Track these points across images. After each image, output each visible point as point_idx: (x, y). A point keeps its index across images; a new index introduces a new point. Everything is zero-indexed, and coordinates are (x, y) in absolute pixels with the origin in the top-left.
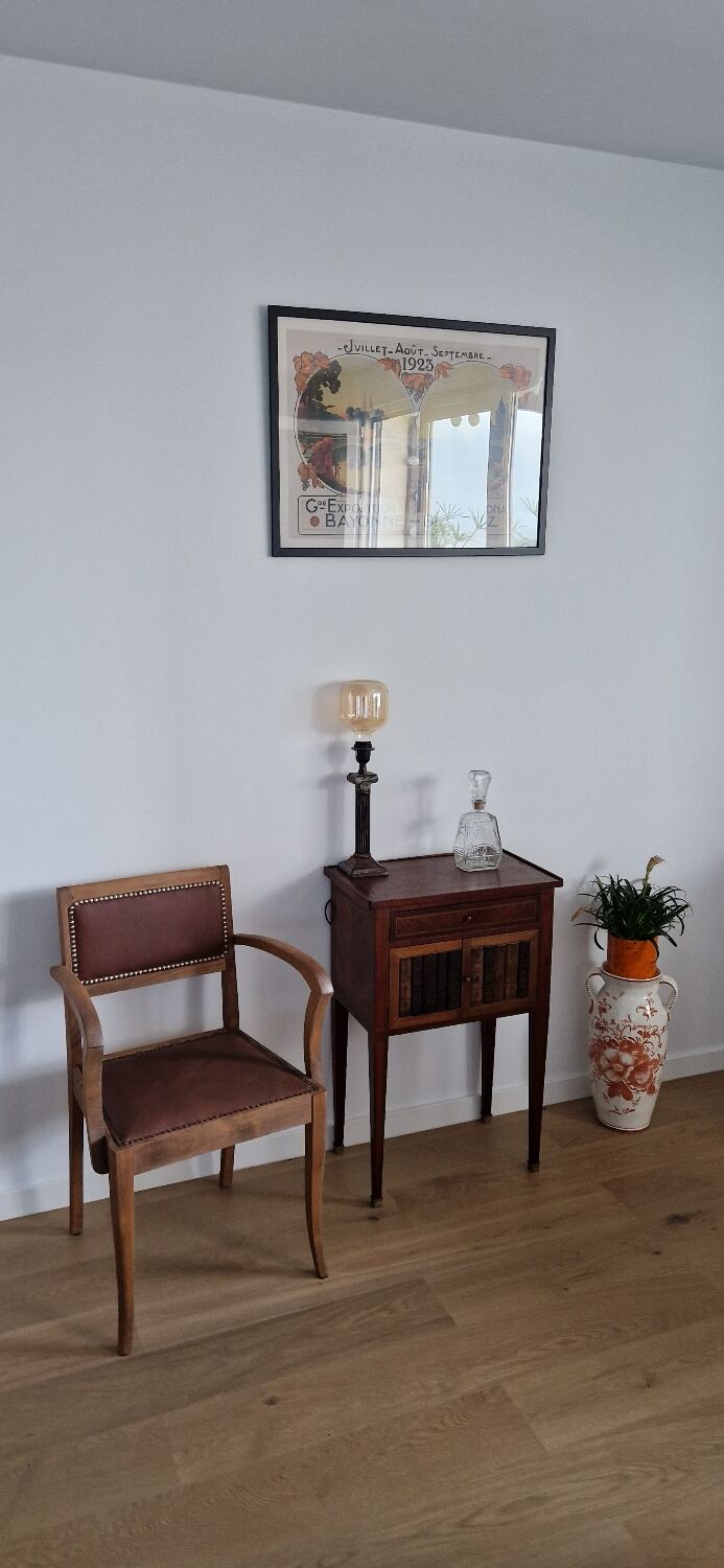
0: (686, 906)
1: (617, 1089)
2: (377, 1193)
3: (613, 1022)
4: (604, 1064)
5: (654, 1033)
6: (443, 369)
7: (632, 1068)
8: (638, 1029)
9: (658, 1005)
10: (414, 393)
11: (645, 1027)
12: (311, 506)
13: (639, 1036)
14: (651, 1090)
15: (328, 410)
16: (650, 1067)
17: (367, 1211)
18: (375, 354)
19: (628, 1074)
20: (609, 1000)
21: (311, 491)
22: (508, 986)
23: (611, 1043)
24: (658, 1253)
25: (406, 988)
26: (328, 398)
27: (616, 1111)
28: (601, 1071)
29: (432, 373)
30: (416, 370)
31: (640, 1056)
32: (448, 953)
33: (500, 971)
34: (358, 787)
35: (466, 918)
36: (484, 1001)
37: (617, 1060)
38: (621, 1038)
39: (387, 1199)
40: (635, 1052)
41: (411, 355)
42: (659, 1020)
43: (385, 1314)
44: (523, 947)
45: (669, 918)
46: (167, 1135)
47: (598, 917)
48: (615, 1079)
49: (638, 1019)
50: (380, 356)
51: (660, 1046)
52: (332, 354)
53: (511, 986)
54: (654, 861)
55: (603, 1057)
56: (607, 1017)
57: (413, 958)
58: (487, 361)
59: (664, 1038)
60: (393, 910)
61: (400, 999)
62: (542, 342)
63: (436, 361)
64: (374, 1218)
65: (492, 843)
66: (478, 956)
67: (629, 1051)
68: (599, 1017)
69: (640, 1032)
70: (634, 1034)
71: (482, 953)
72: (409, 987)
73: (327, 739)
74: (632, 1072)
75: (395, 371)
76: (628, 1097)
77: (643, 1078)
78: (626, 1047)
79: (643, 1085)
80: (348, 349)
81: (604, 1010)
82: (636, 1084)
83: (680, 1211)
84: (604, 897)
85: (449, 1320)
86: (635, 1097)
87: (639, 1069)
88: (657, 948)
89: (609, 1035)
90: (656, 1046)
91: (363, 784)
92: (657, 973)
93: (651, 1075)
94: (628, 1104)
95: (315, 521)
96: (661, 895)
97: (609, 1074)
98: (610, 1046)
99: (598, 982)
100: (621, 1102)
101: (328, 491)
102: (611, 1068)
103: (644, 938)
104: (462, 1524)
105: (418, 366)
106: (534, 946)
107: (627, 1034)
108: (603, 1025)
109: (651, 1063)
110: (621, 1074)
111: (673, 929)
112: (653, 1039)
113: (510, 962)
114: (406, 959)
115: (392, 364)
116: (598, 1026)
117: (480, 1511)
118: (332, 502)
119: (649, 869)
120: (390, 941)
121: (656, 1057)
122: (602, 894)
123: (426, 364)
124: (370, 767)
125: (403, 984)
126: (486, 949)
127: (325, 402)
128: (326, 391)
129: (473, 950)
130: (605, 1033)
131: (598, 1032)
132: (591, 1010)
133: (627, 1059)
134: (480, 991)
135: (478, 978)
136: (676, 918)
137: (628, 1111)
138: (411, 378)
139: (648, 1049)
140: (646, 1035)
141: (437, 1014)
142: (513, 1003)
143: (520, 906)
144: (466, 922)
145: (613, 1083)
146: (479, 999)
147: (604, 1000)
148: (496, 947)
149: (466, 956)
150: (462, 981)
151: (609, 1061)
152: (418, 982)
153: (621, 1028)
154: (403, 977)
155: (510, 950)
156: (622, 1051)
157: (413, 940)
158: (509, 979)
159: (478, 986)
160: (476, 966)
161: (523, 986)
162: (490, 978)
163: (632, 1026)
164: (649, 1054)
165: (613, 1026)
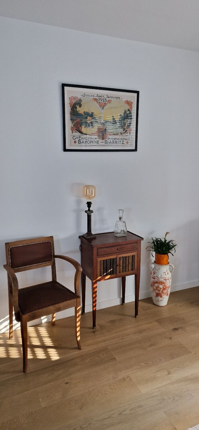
0: (176, 245)
1: (158, 295)
2: (94, 325)
3: (157, 277)
4: (155, 288)
5: (168, 279)
6: (109, 101)
7: (162, 289)
9: (169, 272)
10: (102, 108)
11: (165, 278)
12: (74, 138)
13: (164, 280)
14: (167, 295)
15: (79, 112)
16: (167, 288)
17: (92, 330)
18: (91, 97)
19: (161, 291)
20: (156, 271)
21: (74, 134)
22: (129, 267)
23: (157, 282)
24: (170, 338)
26: (78, 109)
27: (158, 301)
28: (154, 290)
29: (106, 102)
30: (102, 102)
31: (164, 286)
32: (113, 259)
33: (127, 263)
34: (88, 214)
37: (158, 287)
38: (159, 281)
39: (97, 327)
40: (163, 285)
41: (101, 97)
42: (169, 276)
43: (97, 358)
44: (133, 257)
45: (171, 248)
46: (36, 311)
47: (153, 248)
49: (164, 276)
50: (92, 98)
51: (170, 283)
52: (79, 97)
54: (167, 233)
55: (154, 286)
56: (155, 275)
57: (104, 260)
58: (121, 99)
59: (171, 280)
60: (98, 247)
61: (100, 272)
62: (136, 94)
63: (108, 99)
64: (94, 332)
65: (125, 229)
66: (121, 260)
67: (161, 284)
68: (153, 275)
69: (164, 279)
70: (163, 280)
71: (122, 259)
72: (103, 268)
74: (162, 290)
75: (96, 102)
76: (161, 297)
77: (165, 291)
78: (160, 283)
79: (165, 293)
80: (84, 96)
81: (155, 274)
82: (163, 293)
83: (176, 327)
84: (154, 243)
85: (115, 358)
86: (163, 297)
87: (164, 289)
88: (168, 257)
89: (156, 280)
90: (168, 282)
91: (89, 213)
92: (169, 263)
93: (167, 291)
95: (75, 142)
96: (169, 242)
97: (156, 291)
99: (153, 266)
100: (159, 298)
101: (79, 134)
102: (157, 289)
103: (165, 254)
104: (120, 414)
105: (103, 100)
106: (136, 257)
107: (161, 280)
108: (154, 277)
110: (159, 291)
111: (172, 251)
112: (168, 281)
113: (130, 261)
114: (102, 261)
115: (96, 100)
116: (153, 278)
117: (125, 411)
118: (80, 137)
119: (166, 235)
120: (97, 256)
121: (169, 286)
122: (154, 242)
123: (105, 100)
125: (101, 268)
126: (123, 257)
127: (78, 110)
128: (78, 107)
129: (120, 258)
131: (153, 279)
132: (151, 274)
133: (161, 286)
134: (122, 269)
135: (121, 265)
136: (173, 248)
137: (161, 300)
138: (101, 104)
139: (166, 284)
140: (166, 280)
142: (131, 272)
143: (132, 246)
144: (118, 250)
145: (157, 293)
146: (122, 271)
147: (155, 271)
148: (126, 257)
149: (118, 259)
150: (117, 266)
151: (156, 287)
152: (105, 267)
153: (159, 278)
154: (101, 265)
155: (130, 257)
156: (160, 284)
157: (104, 255)
158: (129, 265)
159: (121, 267)
160: (120, 262)
161: (133, 268)
162: (124, 265)
163: (162, 278)
164: (167, 285)
165: (157, 278)
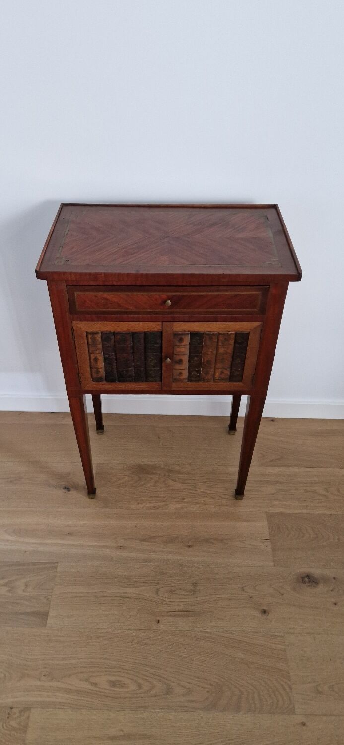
25: (96, 359)
32: (145, 333)
33: (210, 357)
35: (165, 302)
44: (241, 339)
53: (221, 370)
57: (102, 333)
60: (68, 283)
61: (91, 368)
66: (181, 340)
71: (187, 340)
72: (101, 359)
113: (221, 350)
120: (71, 314)
125: (92, 355)
126: (193, 335)
129: (175, 335)
134: (185, 372)
135: (182, 360)
141: (137, 384)
146: (185, 377)
149: (169, 338)
150: (162, 357)
152: (112, 355)
154: (93, 349)
155: (221, 338)
157: (101, 316)
159: (184, 366)
160: (180, 349)
161: (237, 374)
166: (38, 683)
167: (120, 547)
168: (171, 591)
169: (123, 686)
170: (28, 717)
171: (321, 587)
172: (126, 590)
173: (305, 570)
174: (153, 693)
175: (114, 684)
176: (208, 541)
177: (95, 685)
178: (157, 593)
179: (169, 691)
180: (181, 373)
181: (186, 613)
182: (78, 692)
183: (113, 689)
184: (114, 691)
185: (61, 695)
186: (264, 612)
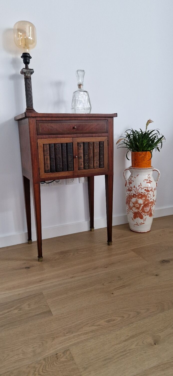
1: (137, 215)
3: (134, 187)
4: (132, 205)
5: (151, 190)
7: (142, 205)
8: (145, 189)
9: (152, 179)
11: (147, 188)
13: (145, 191)
14: (151, 215)
16: (150, 205)
19: (141, 208)
20: (133, 179)
22: (95, 162)
23: (134, 196)
25: (47, 159)
27: (137, 224)
28: (131, 208)
31: (146, 200)
32: (67, 144)
33: (92, 155)
34: (25, 75)
36: (84, 168)
37: (137, 202)
38: (137, 193)
40: (144, 198)
42: (153, 185)
44: (101, 144)
48: (136, 211)
49: (145, 184)
51: (154, 196)
54: (149, 122)
55: (131, 202)
57: (49, 144)
59: (155, 192)
60: (38, 119)
61: (45, 164)
66: (80, 146)
67: (141, 198)
68: (129, 186)
69: (145, 190)
70: (143, 191)
71: (82, 145)
72: (49, 158)
73: (11, 56)
74: (143, 207)
76: (142, 218)
77: (147, 209)
78: (140, 196)
79: (148, 212)
81: (131, 183)
82: (145, 212)
86: (144, 217)
87: (146, 205)
88: (152, 154)
89: (133, 192)
91: (27, 74)
92: (151, 165)
93: (150, 208)
94: (142, 221)
97: (134, 209)
98: (134, 197)
100: (139, 220)
102: (134, 206)
103: (146, 151)
106: (106, 145)
107: (140, 191)
108: (130, 189)
109: (150, 203)
110: (138, 208)
112: (150, 192)
113: (95, 151)
114: (46, 144)
120: (37, 135)
121: (152, 200)
124: (30, 66)
125: (45, 157)
126: (84, 143)
129: (78, 143)
130: (132, 192)
131: (128, 192)
132: (126, 185)
133: (141, 201)
134: (83, 163)
135: (81, 157)
137: (141, 224)
139: (149, 197)
140: (148, 191)
142: (98, 170)
143: (98, 124)
144: (74, 130)
145: (135, 212)
146: (82, 166)
147: (131, 179)
148: (89, 143)
149: (75, 146)
150: (74, 157)
151: (134, 203)
152: (53, 156)
153: (138, 189)
154: (45, 153)
155: (95, 145)
156: (139, 198)
157: (49, 135)
158: (95, 159)
159: (82, 160)
160: (80, 151)
161: (102, 163)
162: (86, 157)
163: (142, 188)
164: (149, 199)
165: (135, 189)
166: (65, 337)
167: (73, 277)
168: (110, 282)
169: (114, 320)
170: (70, 353)
171: (171, 262)
172: (87, 289)
173: (161, 259)
174: (131, 316)
175: (108, 321)
176: (113, 263)
177: (99, 325)
178: (103, 285)
179: (138, 313)
180: (81, 164)
181: (123, 287)
182: (92, 332)
183: (110, 323)
184: (111, 323)
185: (83, 336)
186: (157, 275)
